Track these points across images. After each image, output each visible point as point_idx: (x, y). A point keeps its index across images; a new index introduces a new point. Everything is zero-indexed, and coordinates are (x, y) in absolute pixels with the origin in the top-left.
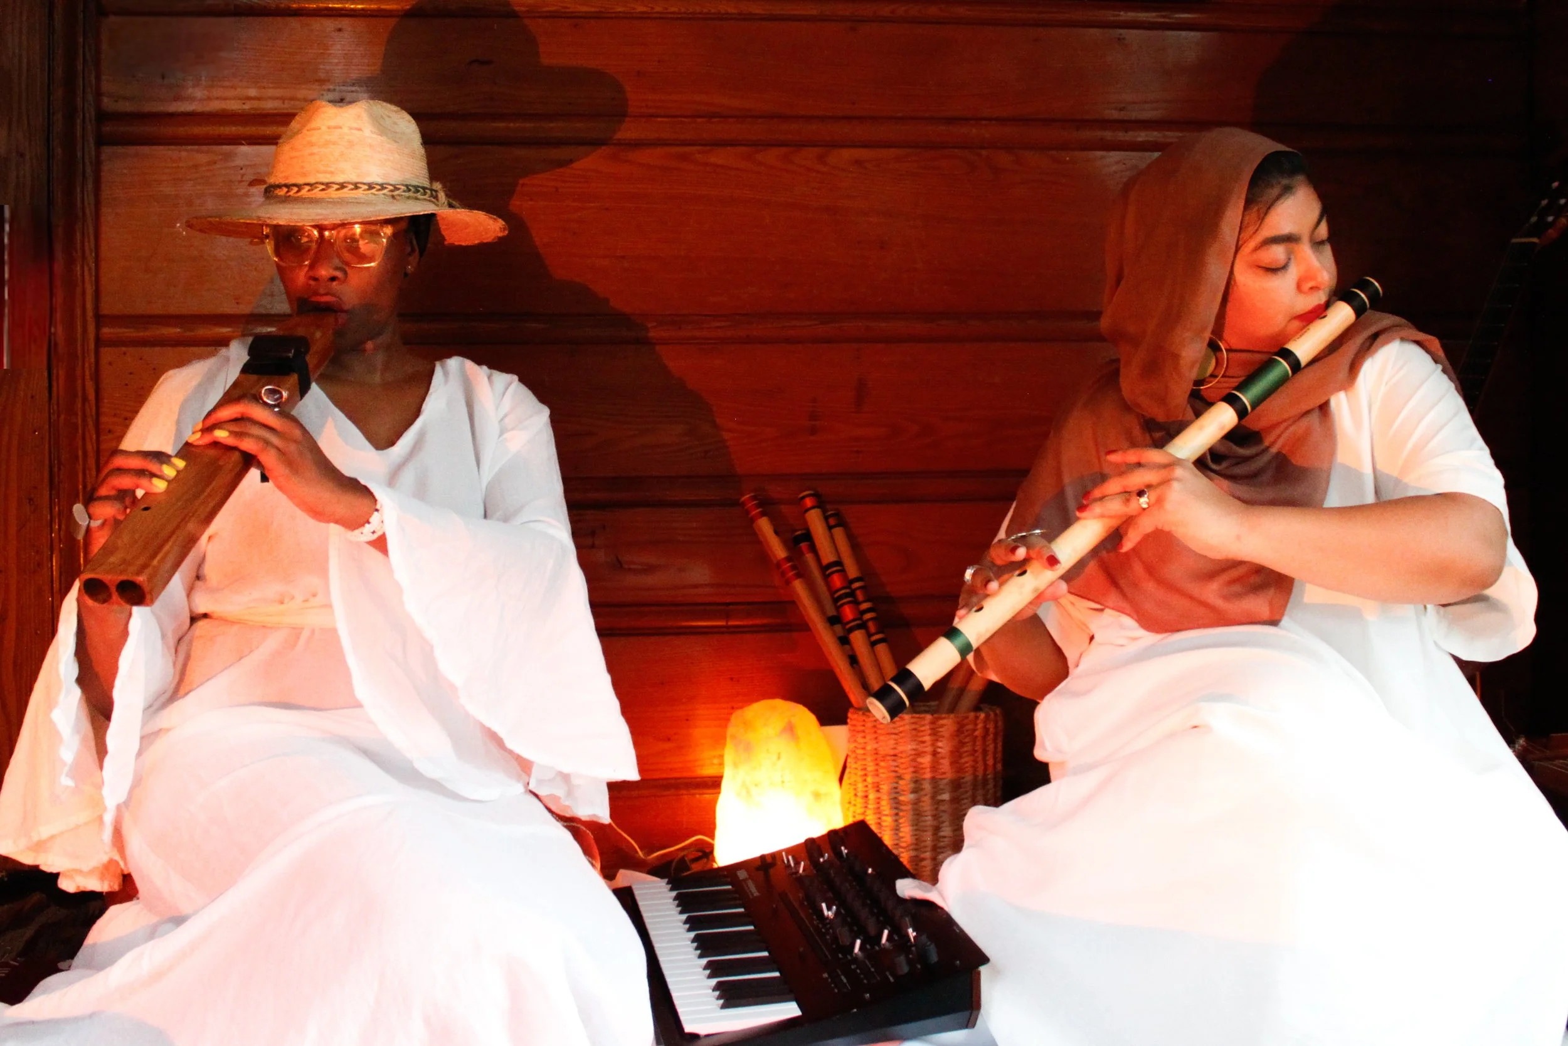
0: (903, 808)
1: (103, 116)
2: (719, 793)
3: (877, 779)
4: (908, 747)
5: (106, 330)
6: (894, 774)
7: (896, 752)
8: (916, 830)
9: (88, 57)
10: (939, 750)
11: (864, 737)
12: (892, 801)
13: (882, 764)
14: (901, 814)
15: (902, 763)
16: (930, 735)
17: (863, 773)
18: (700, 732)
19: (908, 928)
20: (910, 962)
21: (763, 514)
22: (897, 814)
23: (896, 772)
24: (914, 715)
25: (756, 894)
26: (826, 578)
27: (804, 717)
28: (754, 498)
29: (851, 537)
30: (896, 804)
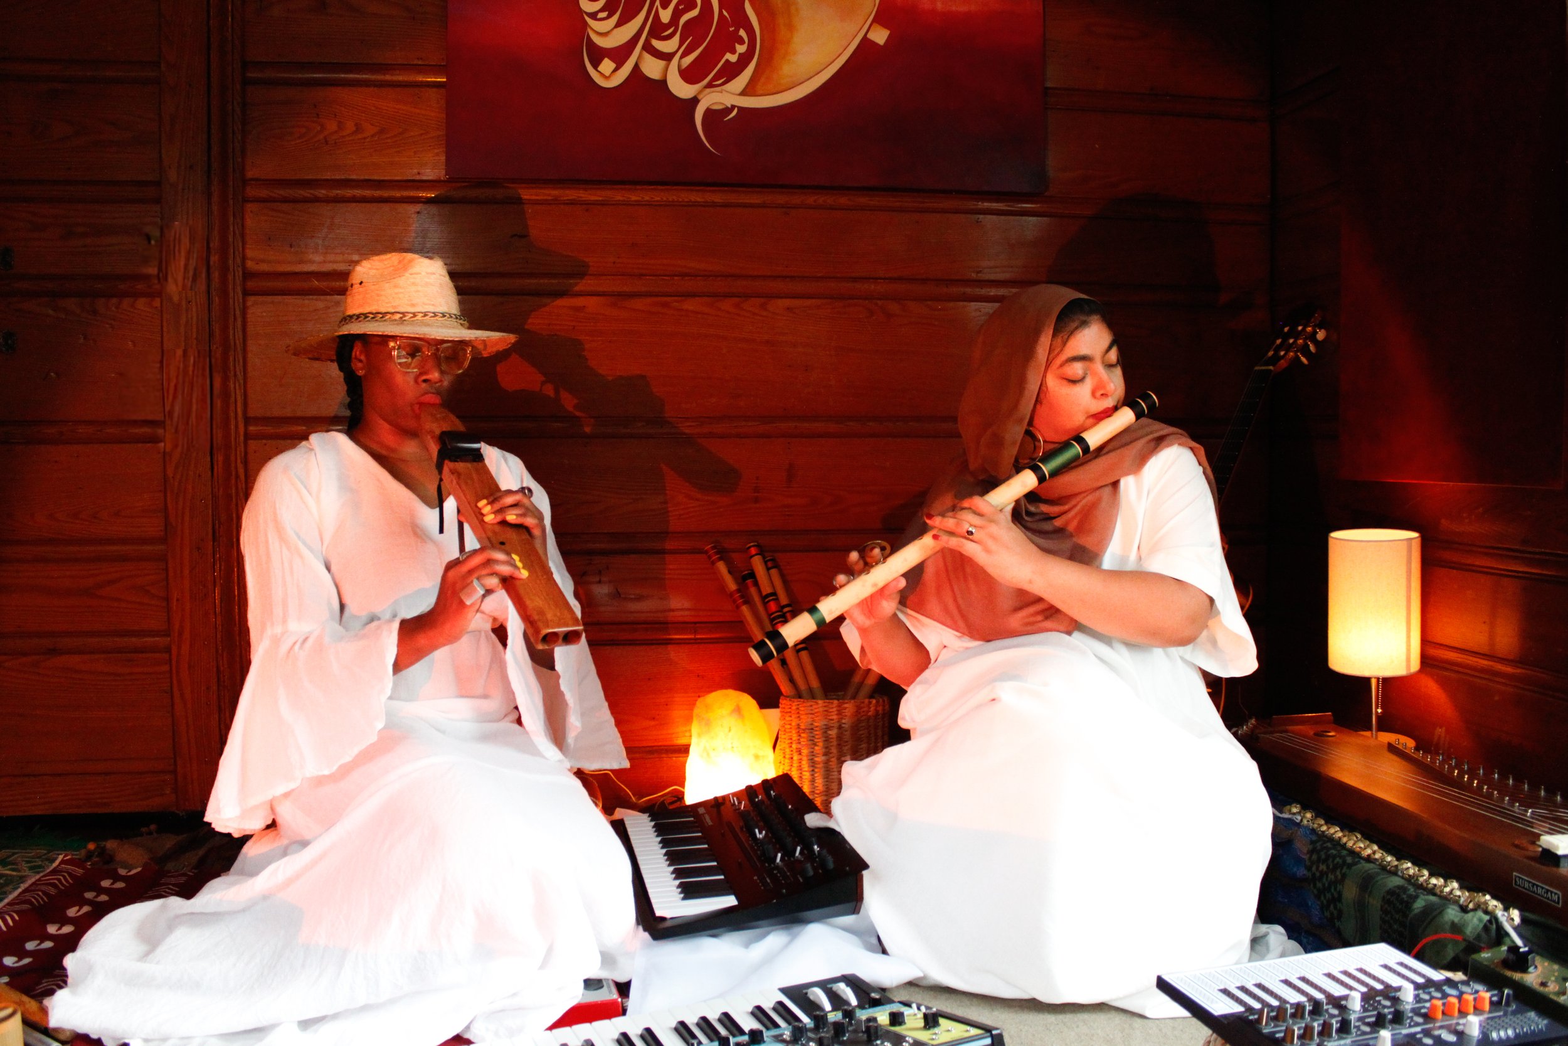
0: (816, 766)
1: (248, 275)
2: (688, 756)
3: (799, 746)
4: (820, 723)
5: (252, 428)
6: (810, 742)
7: (812, 727)
8: (827, 781)
9: (237, 232)
10: (843, 725)
11: (791, 716)
12: (810, 761)
13: (803, 735)
14: (816, 770)
15: (817, 734)
16: (837, 715)
17: (790, 741)
18: (677, 713)
19: (814, 845)
20: (814, 868)
21: (720, 559)
22: (813, 770)
23: (813, 740)
24: (826, 701)
25: (710, 823)
26: (765, 604)
27: (748, 703)
28: (713, 548)
29: (783, 576)
30: (813, 764)
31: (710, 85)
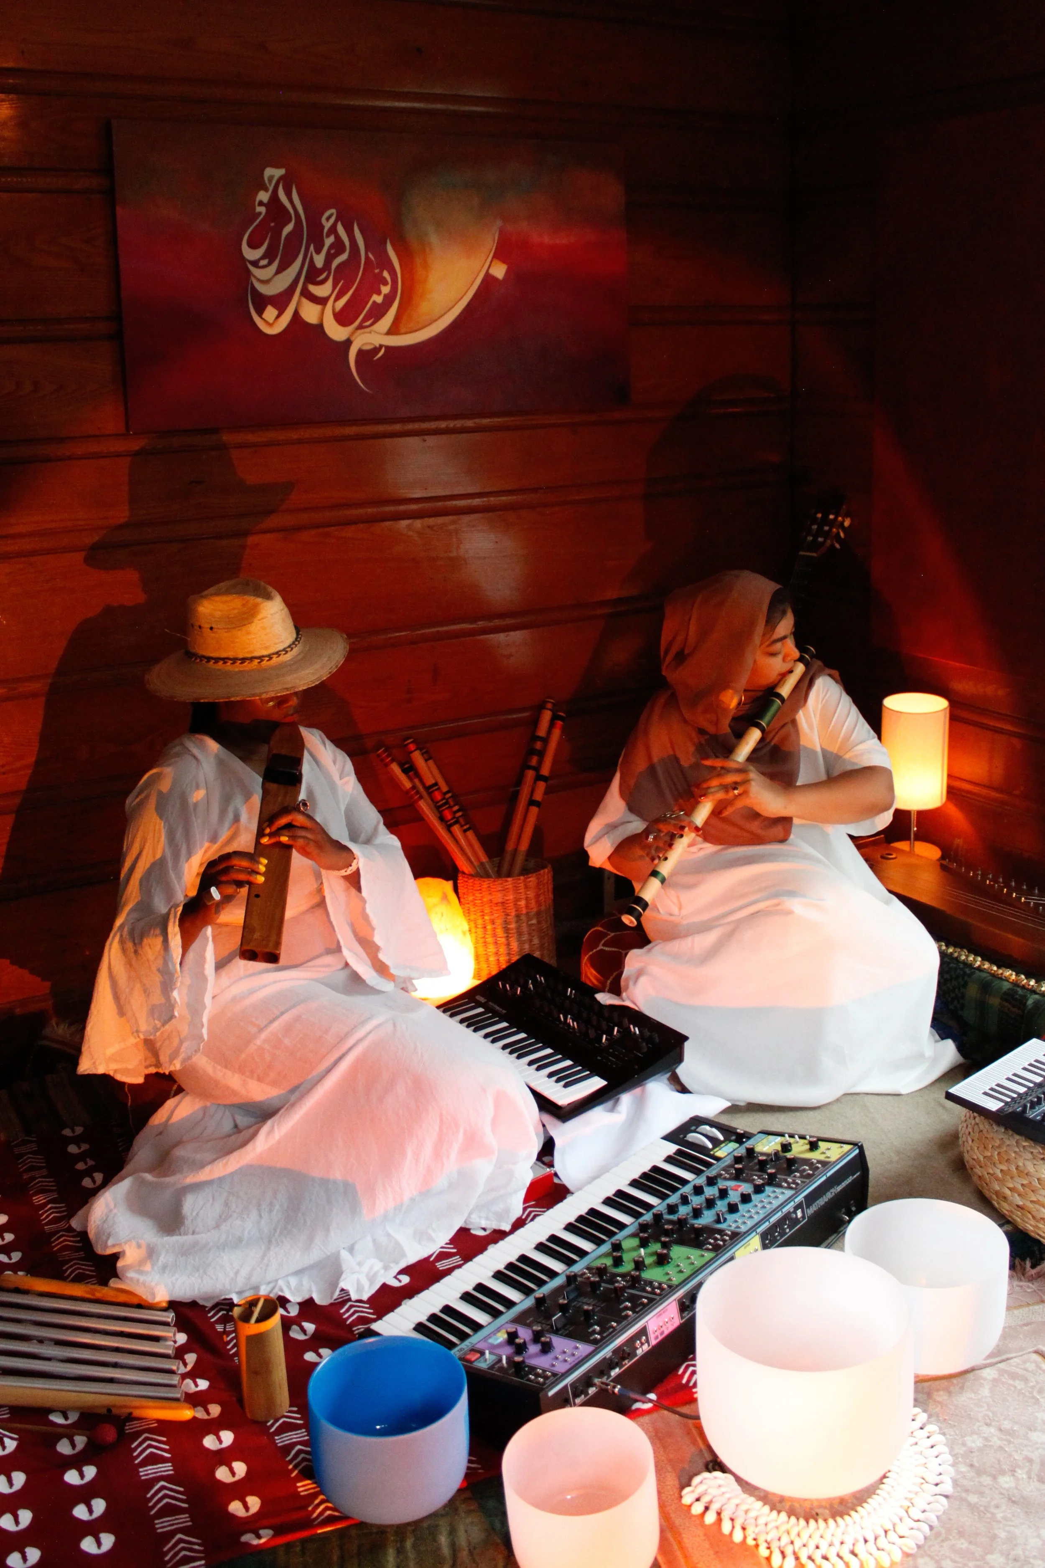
0: (510, 931)
3: (492, 917)
4: (511, 897)
6: (503, 913)
7: (503, 901)
10: (529, 896)
12: (504, 929)
13: (496, 908)
15: (508, 906)
16: (524, 888)
17: (481, 914)
20: (646, 1045)
21: (393, 761)
22: (507, 936)
26: (430, 794)
28: (384, 751)
30: (507, 930)
31: (360, 327)
